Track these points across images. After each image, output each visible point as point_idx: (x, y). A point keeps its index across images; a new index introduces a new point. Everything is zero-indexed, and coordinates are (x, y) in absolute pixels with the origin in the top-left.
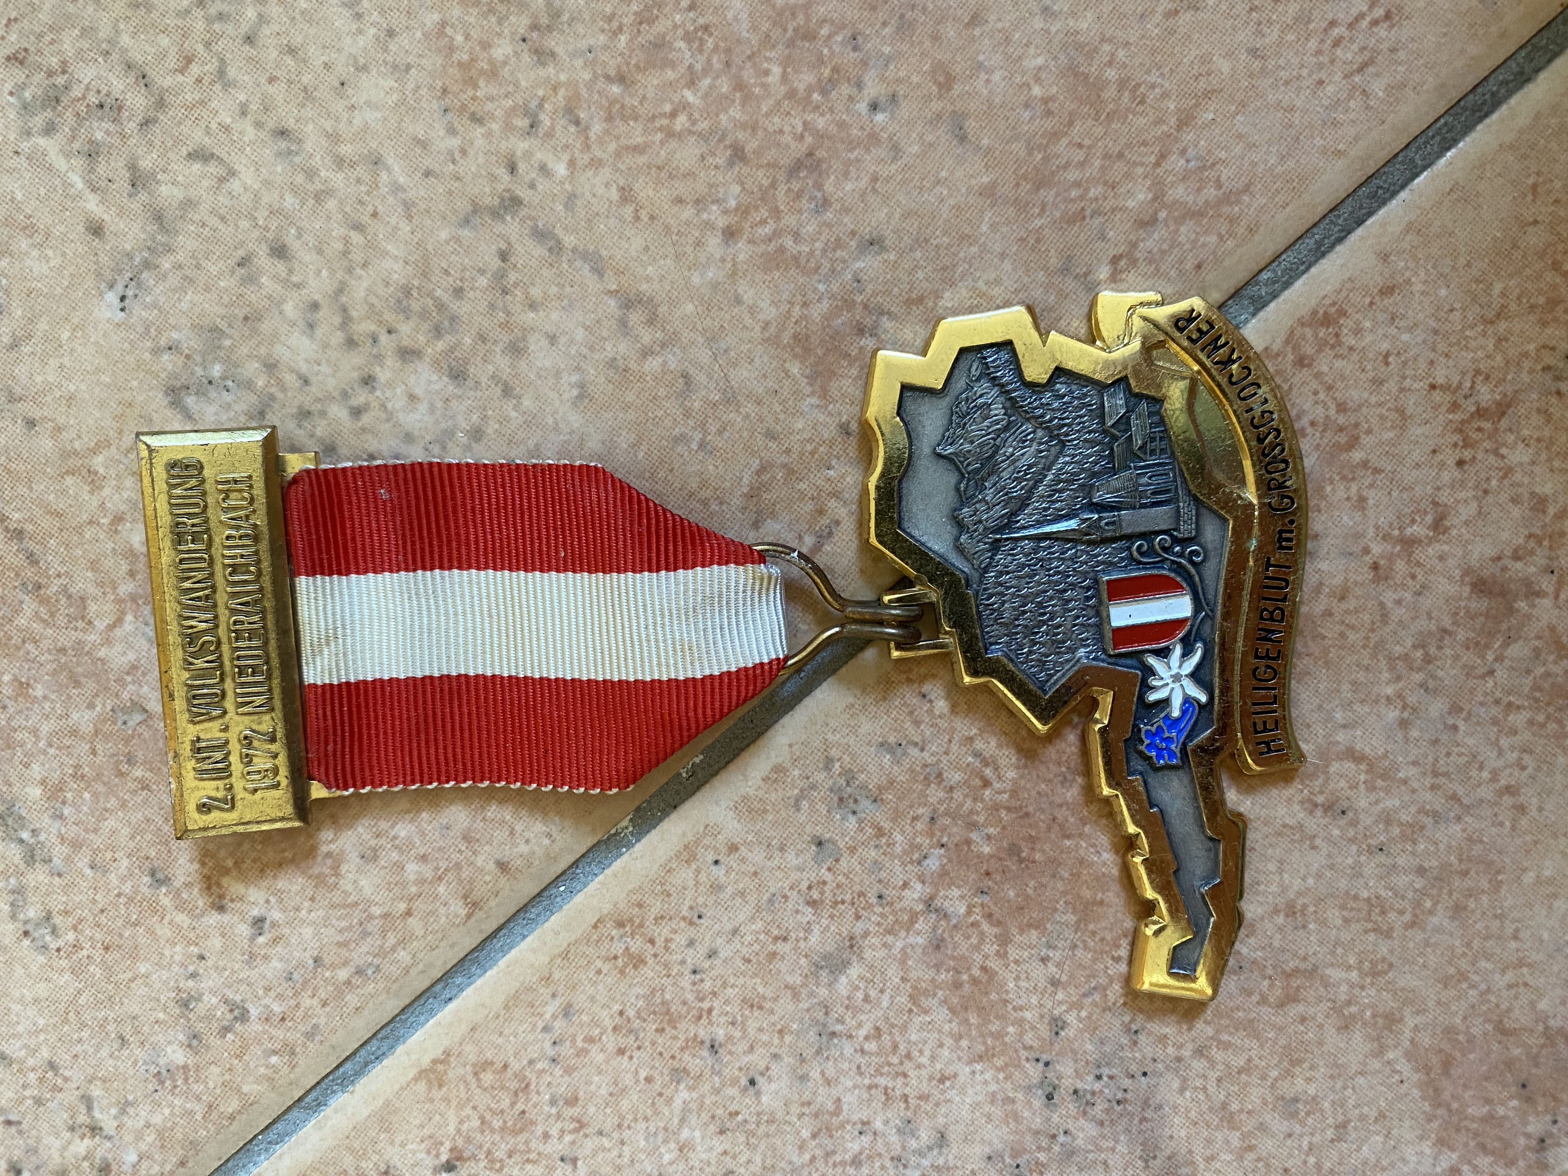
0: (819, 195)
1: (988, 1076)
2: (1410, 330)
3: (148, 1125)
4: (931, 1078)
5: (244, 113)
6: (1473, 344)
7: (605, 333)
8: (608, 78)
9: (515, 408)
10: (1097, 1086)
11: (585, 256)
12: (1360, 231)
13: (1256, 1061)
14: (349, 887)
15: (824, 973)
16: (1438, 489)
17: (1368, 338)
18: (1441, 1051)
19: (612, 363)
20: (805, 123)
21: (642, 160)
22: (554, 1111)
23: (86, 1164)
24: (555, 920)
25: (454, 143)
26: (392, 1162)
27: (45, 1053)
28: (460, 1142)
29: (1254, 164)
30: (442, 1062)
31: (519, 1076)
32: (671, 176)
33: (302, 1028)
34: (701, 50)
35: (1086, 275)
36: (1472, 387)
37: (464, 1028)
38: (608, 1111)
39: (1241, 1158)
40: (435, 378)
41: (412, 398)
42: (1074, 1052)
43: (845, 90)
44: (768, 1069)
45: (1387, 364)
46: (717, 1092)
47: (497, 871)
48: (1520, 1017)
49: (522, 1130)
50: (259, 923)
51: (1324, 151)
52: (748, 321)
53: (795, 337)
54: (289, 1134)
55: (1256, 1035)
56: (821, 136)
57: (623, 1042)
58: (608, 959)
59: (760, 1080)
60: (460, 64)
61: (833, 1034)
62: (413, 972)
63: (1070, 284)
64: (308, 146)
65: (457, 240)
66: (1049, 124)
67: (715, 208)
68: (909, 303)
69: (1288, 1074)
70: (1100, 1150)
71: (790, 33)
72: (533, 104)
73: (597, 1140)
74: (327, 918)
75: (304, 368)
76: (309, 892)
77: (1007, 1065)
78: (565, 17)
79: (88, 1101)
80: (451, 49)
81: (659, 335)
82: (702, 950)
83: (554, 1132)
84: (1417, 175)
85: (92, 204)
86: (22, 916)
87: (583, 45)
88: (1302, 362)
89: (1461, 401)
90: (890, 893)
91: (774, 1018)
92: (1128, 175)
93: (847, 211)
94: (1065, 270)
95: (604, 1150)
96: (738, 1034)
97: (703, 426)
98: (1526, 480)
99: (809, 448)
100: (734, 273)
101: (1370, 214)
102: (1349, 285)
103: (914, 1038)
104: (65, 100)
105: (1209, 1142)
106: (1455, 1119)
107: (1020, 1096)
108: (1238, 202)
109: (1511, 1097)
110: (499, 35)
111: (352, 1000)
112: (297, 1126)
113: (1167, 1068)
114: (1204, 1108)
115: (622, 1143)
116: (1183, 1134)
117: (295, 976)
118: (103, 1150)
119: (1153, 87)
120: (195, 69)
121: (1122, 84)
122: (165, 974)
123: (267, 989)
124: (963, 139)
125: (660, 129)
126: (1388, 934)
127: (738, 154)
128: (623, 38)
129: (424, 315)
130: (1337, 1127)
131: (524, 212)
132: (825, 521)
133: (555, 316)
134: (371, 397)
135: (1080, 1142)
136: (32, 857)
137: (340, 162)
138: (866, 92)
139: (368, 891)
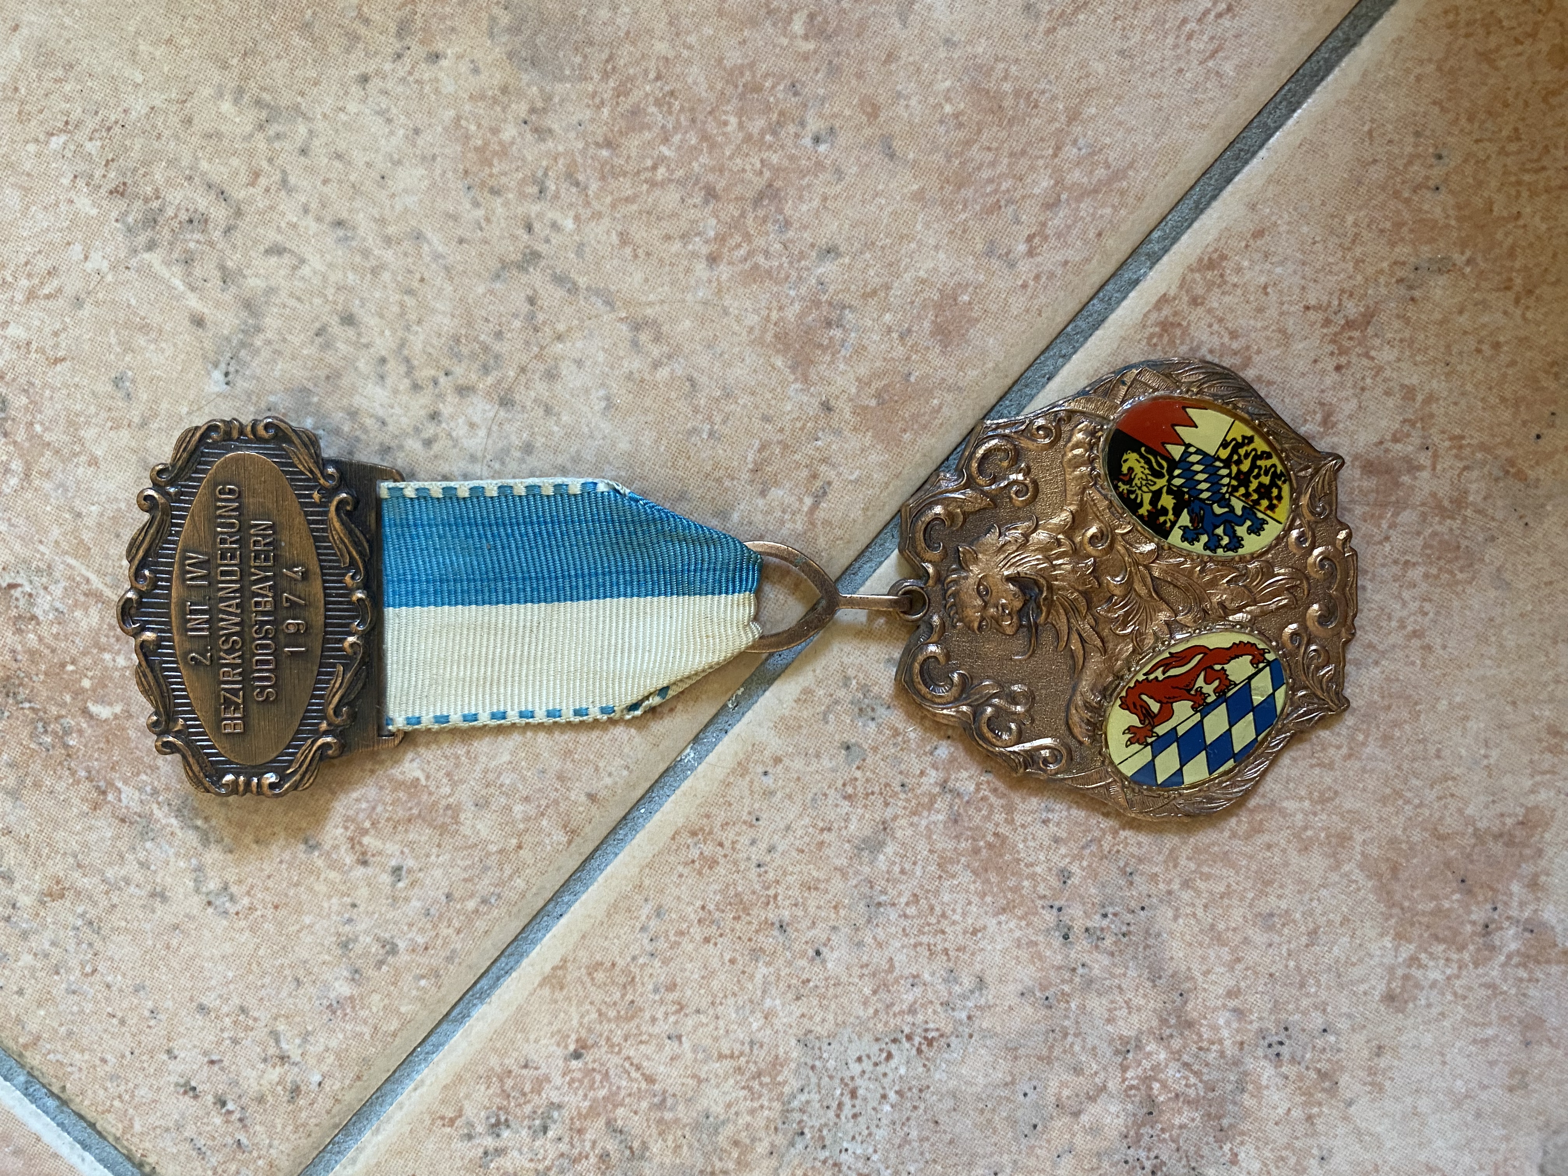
0: (781, 218)
1: (1012, 925)
2: (1282, 263)
3: (327, 1049)
4: (965, 932)
5: (306, 211)
6: (1335, 269)
7: (621, 354)
8: (597, 144)
9: (557, 423)
10: (1105, 923)
11: (597, 293)
12: (1230, 188)
13: (1234, 886)
14: (468, 832)
15: (866, 853)
16: (1323, 391)
17: (1248, 275)
18: (1388, 859)
19: (630, 377)
20: (762, 161)
21: (634, 207)
22: (657, 998)
23: (279, 1088)
24: (641, 837)
25: (480, 213)
26: (529, 1057)
27: (236, 1001)
28: (583, 1033)
29: (1134, 145)
30: (561, 968)
31: (626, 971)
32: (659, 219)
33: (443, 954)
34: (670, 113)
35: (1007, 254)
36: (1340, 305)
37: (576, 936)
38: (702, 991)
39: (1232, 969)
40: (488, 407)
41: (472, 425)
42: (1080, 896)
43: (792, 129)
44: (829, 940)
45: (1267, 294)
46: (789, 964)
47: (589, 803)
48: (1451, 823)
49: (632, 1017)
50: (397, 871)
51: (1191, 127)
52: (736, 328)
53: (776, 336)
54: (443, 1044)
55: (1233, 865)
56: (777, 170)
57: (707, 932)
58: (686, 864)
59: (824, 951)
60: (476, 149)
61: (879, 904)
62: (529, 896)
63: (995, 264)
64: (361, 232)
65: (492, 292)
66: (961, 135)
67: (697, 239)
68: (865, 296)
69: (1262, 893)
70: (1113, 975)
71: (740, 89)
72: (540, 174)
73: (695, 1017)
74: (453, 860)
75: (381, 412)
76: (436, 840)
77: (1026, 914)
78: (556, 100)
79: (275, 1035)
80: (467, 137)
81: (665, 349)
82: (763, 846)
83: (660, 1015)
84: (1271, 136)
85: (193, 302)
86: (204, 889)
87: (575, 119)
88: (1195, 302)
89: (1333, 317)
90: (910, 781)
91: (829, 896)
92: (1032, 168)
93: (805, 227)
94: (989, 253)
95: (703, 1025)
96: (800, 913)
97: (710, 418)
98: (1395, 375)
99: (799, 425)
100: (720, 291)
101: (1236, 173)
102: (1226, 234)
103: (946, 898)
104: (161, 220)
105: (1204, 958)
106: (1408, 915)
107: (1041, 938)
108: (1125, 177)
109: (1453, 892)
110: (505, 121)
111: (481, 925)
112: (448, 1036)
113: (1161, 901)
114: (1196, 929)
115: (717, 1018)
116: (1181, 955)
117: (432, 911)
118: (292, 1074)
119: (1043, 92)
120: (263, 181)
121: (1017, 94)
122: (325, 923)
123: (411, 925)
124: (892, 156)
125: (646, 181)
126: (1331, 766)
127: (711, 194)
128: (606, 111)
129: (473, 356)
130: (1309, 934)
131: (543, 263)
132: (818, 483)
133: (579, 344)
134: (439, 430)
135: (1096, 971)
136: (207, 839)
137: (388, 241)
138: (808, 128)
139: (484, 833)
